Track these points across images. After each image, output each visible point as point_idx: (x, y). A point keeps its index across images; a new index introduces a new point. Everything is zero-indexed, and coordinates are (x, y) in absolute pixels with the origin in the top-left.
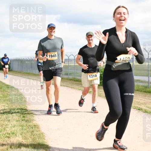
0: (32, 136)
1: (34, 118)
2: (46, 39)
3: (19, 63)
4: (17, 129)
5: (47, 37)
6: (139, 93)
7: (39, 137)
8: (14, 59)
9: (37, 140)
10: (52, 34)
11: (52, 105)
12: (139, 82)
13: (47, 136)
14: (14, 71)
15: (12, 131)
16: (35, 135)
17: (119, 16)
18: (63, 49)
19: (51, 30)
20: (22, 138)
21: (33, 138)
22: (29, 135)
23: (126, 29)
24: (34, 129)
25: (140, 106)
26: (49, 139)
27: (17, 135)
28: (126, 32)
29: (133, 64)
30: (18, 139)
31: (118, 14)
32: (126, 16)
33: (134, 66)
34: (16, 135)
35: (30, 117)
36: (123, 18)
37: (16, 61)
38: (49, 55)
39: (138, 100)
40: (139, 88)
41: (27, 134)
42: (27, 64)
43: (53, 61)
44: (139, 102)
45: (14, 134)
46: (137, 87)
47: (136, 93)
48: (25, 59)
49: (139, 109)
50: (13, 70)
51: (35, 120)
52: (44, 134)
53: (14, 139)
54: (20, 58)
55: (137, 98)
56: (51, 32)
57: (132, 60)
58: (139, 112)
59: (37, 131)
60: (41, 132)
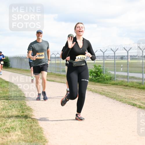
0: (31, 131)
1: (32, 114)
2: (36, 42)
3: (19, 61)
4: (17, 124)
5: (36, 40)
6: (134, 90)
7: (38, 132)
8: (13, 56)
9: (36, 134)
10: (39, 38)
11: (40, 94)
12: (134, 79)
13: (45, 130)
14: (14, 69)
15: (12, 126)
16: (34, 129)
17: (78, 29)
18: (48, 50)
19: (38, 35)
20: (21, 132)
21: (31, 133)
22: (27, 129)
23: (83, 38)
24: (32, 124)
25: (134, 102)
26: (47, 133)
27: (17, 130)
28: (83, 40)
29: (128, 61)
30: (17, 134)
31: (78, 28)
32: (83, 29)
33: (128, 64)
34: (15, 130)
35: (29, 113)
36: (81, 30)
37: (15, 58)
38: (38, 55)
39: (133, 96)
40: (133, 84)
41: (26, 128)
42: (25, 61)
43: (41, 59)
44: (134, 98)
45: (13, 129)
46: (132, 83)
47: (131, 89)
48: (24, 56)
49: (134, 105)
50: (13, 67)
51: (34, 116)
52: (43, 128)
53: (13, 133)
54: (20, 56)
55: (131, 94)
56: (39, 36)
57: (127, 58)
58: (134, 108)
59: (36, 126)
60: (39, 127)
